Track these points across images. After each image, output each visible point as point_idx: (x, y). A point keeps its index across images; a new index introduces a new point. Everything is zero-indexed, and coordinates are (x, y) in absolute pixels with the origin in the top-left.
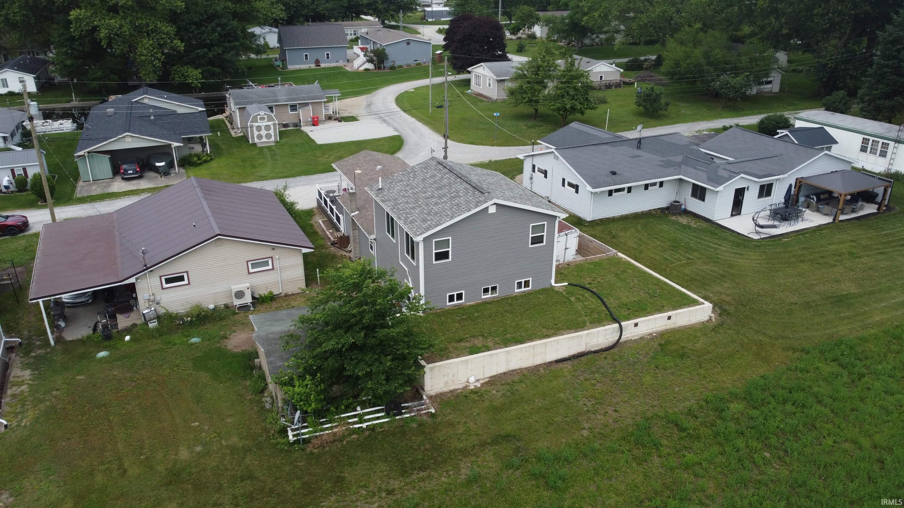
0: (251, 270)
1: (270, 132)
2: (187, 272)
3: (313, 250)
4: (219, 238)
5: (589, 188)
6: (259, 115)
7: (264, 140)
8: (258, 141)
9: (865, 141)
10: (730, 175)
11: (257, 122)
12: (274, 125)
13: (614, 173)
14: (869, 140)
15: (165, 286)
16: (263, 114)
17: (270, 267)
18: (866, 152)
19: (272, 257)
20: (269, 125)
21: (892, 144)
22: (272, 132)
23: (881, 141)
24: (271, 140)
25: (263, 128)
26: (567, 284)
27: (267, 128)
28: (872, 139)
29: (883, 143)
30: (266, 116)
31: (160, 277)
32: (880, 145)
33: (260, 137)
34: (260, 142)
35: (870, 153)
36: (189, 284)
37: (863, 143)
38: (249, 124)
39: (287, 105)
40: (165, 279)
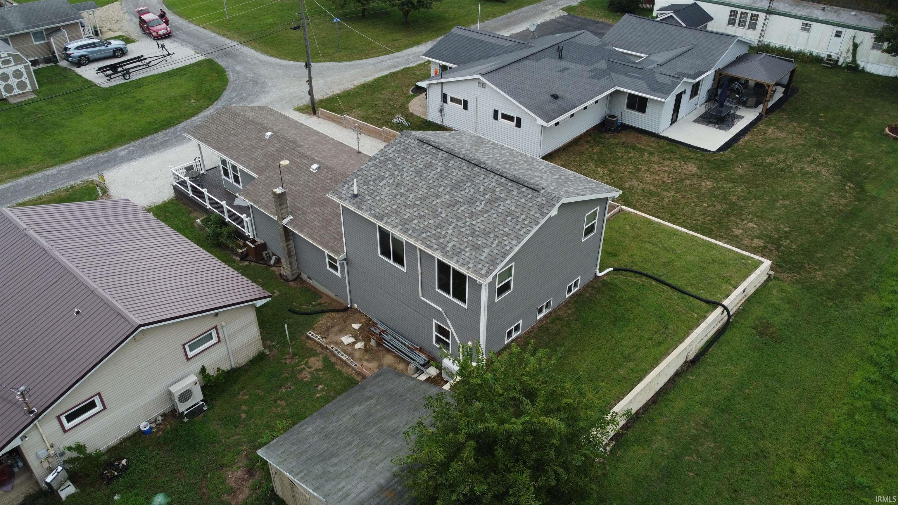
0: (190, 354)
1: (23, 79)
2: (99, 394)
3: (270, 299)
4: (141, 330)
5: (541, 122)
7: (16, 91)
8: (8, 95)
9: (733, 14)
10: (672, 81)
12: (27, 67)
13: (555, 97)
14: (737, 12)
15: (68, 426)
16: (6, 55)
17: (215, 340)
18: (734, 24)
19: (216, 327)
20: (18, 70)
21: (762, 15)
22: (25, 78)
23: (750, 12)
24: (27, 90)
25: (11, 75)
26: (612, 269)
27: (18, 74)
28: (740, 10)
29: (752, 15)
30: (11, 58)
31: (59, 418)
32: (749, 16)
33: (9, 88)
34: (11, 96)
35: (739, 25)
36: (105, 408)
37: (730, 15)
39: (29, 33)
40: (66, 417)
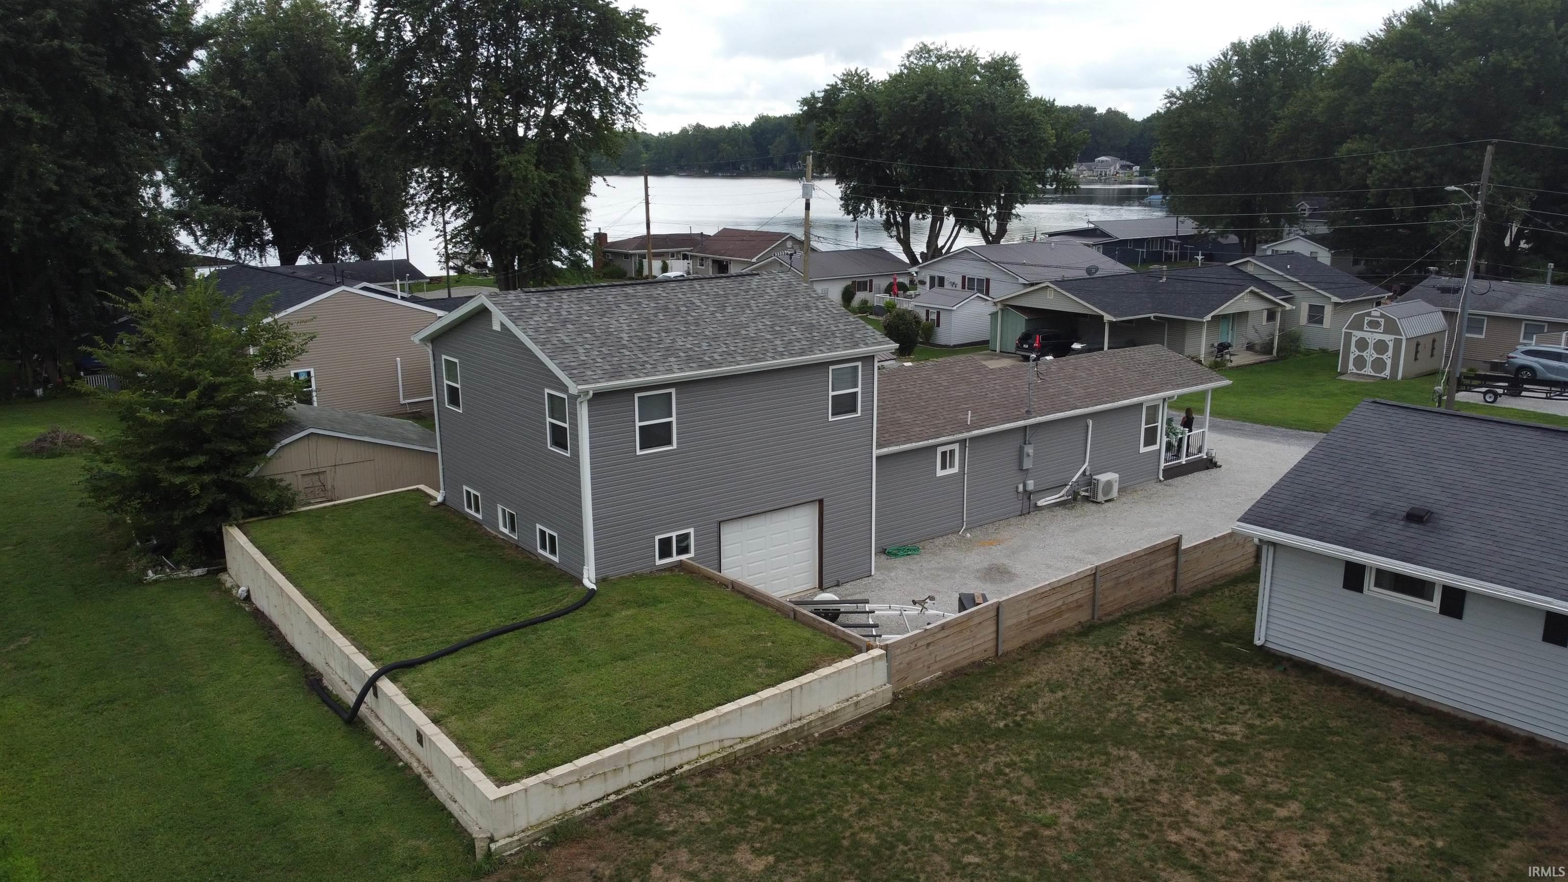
1: (1384, 357)
6: (1369, 314)
7: (1368, 370)
8: (1355, 370)
11: (1361, 329)
12: (1396, 341)
16: (1378, 314)
20: (1383, 342)
22: (1388, 357)
24: (1382, 375)
25: (1371, 346)
27: (1381, 346)
30: (1382, 321)
33: (1360, 362)
34: (1358, 374)
38: (1344, 330)
39: (1519, 321)
